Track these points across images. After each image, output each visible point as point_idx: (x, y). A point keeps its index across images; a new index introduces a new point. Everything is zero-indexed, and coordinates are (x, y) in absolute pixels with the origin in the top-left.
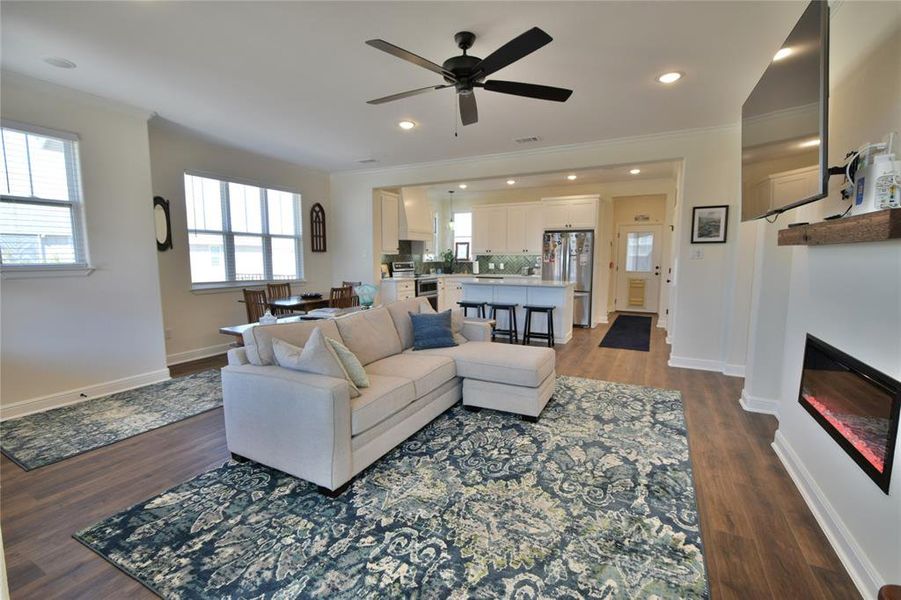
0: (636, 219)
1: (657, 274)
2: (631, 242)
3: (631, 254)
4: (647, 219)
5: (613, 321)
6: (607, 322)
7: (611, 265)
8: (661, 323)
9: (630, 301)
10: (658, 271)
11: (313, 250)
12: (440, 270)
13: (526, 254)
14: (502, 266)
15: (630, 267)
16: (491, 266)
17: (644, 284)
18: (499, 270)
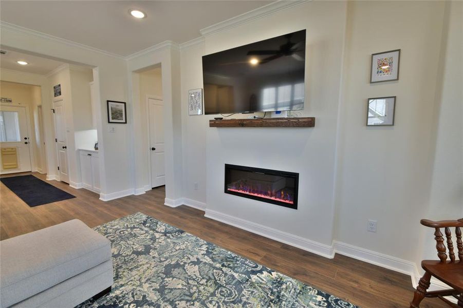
1: (26, 143)
4: (10, 101)
8: (51, 177)
9: (3, 166)
10: (27, 141)
17: (15, 151)
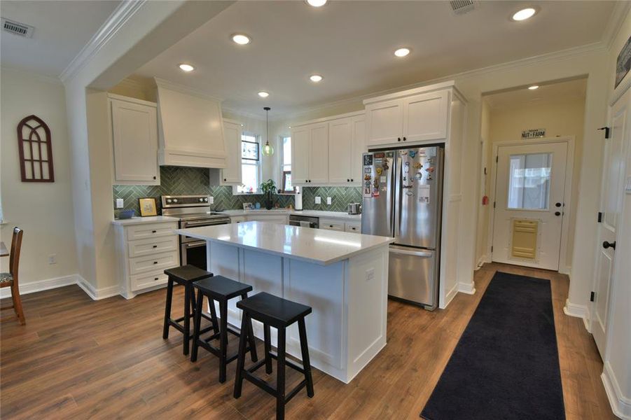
0: (524, 136)
1: (558, 214)
2: (516, 173)
3: (515, 185)
4: (543, 134)
5: (484, 285)
6: (472, 292)
7: (485, 200)
8: (574, 307)
9: (513, 250)
10: (559, 209)
11: (24, 179)
12: (258, 205)
13: (350, 185)
14: (329, 201)
15: (514, 202)
16: (318, 200)
17: (536, 227)
18: (327, 206)
